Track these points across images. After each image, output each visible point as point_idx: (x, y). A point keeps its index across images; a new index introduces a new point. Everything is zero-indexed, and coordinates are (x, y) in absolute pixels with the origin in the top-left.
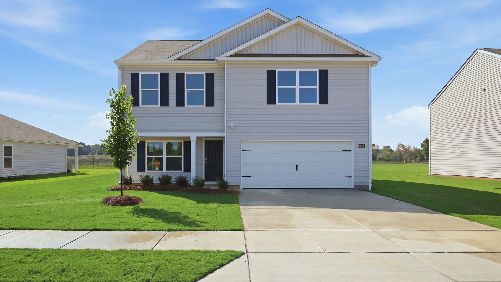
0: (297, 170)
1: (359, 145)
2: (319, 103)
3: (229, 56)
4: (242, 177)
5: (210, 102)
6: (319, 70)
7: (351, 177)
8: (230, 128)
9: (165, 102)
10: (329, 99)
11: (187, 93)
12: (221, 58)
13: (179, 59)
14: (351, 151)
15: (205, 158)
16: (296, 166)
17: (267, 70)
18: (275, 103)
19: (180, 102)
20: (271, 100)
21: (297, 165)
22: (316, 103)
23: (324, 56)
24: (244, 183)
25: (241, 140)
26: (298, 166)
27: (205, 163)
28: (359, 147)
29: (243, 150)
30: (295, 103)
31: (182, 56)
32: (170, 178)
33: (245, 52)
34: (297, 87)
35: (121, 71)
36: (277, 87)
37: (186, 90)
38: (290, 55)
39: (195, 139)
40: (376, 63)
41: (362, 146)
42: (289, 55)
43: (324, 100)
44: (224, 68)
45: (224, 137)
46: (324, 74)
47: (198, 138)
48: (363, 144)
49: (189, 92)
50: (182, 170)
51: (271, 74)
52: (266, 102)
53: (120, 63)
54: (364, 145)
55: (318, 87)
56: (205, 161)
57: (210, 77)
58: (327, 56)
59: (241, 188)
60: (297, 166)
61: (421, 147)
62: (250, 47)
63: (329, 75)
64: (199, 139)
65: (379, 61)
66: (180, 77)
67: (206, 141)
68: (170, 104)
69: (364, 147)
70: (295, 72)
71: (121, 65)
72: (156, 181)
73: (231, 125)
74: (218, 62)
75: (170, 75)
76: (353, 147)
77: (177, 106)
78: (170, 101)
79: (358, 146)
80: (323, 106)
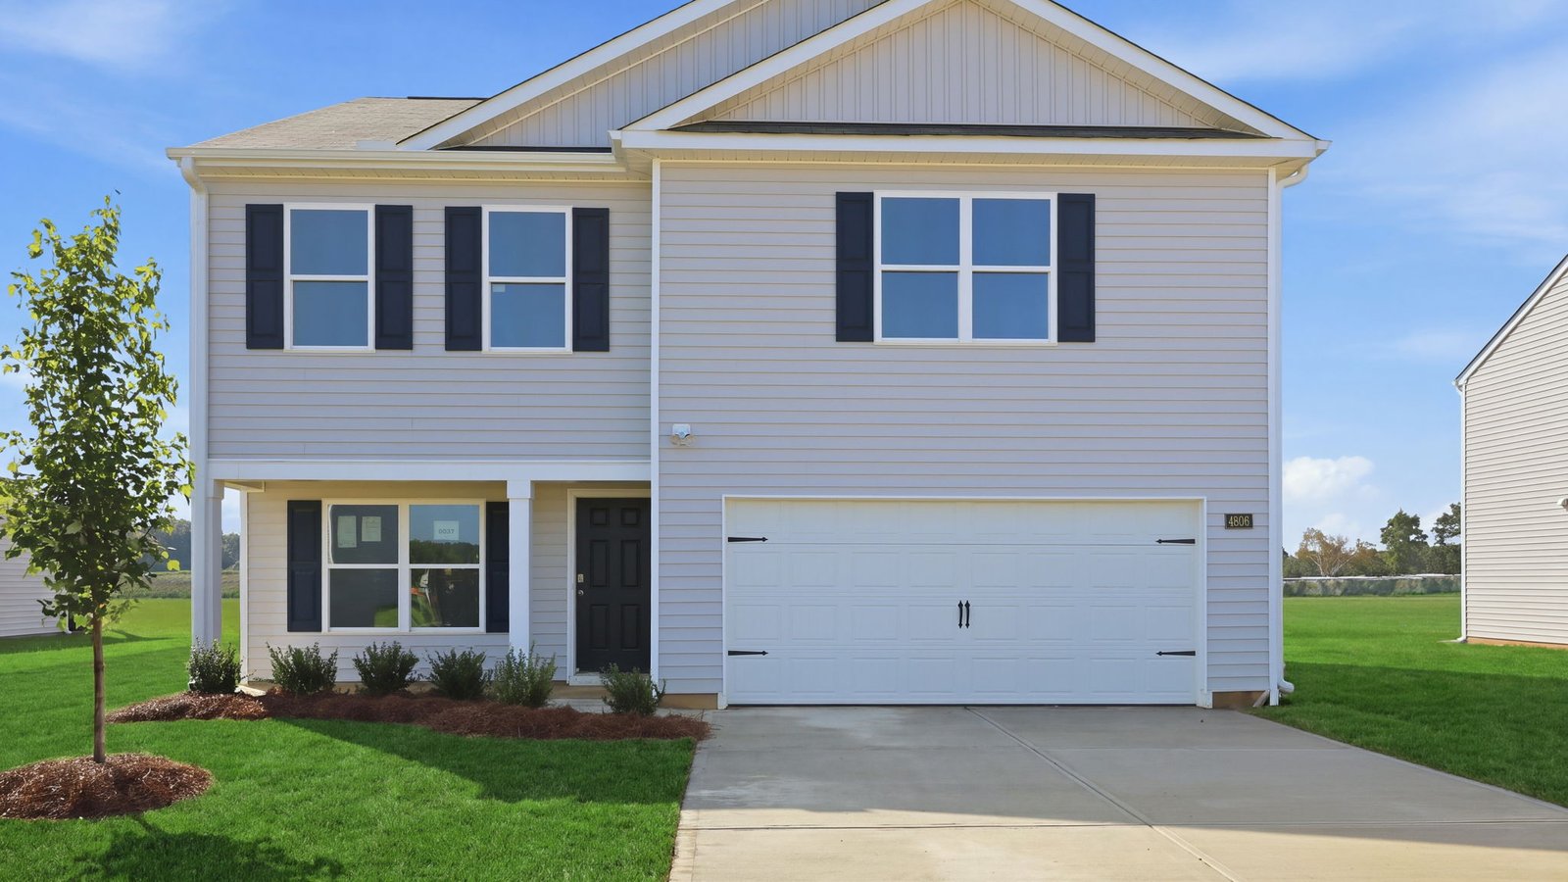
0: (964, 622)
1: (1228, 516)
2: (1060, 339)
3: (673, 129)
4: (725, 653)
5: (592, 334)
6: (1060, 195)
7: (1192, 653)
8: (673, 441)
9: (395, 333)
10: (1100, 319)
11: (494, 295)
12: (633, 139)
13: (457, 145)
14: (1192, 541)
15: (578, 572)
16: (960, 605)
17: (837, 193)
18: (870, 338)
19: (462, 334)
20: (853, 324)
21: (964, 603)
22: (1045, 335)
23: (1080, 133)
24: (735, 683)
25: (724, 496)
26: (968, 605)
27: (579, 598)
28: (1228, 526)
29: (731, 540)
30: (955, 334)
31: (471, 134)
32: (411, 661)
33: (739, 116)
34: (966, 268)
35: (204, 197)
36: (879, 267)
37: (487, 279)
38: (937, 130)
39: (527, 493)
40: (1299, 170)
41: (1239, 521)
42: (931, 131)
43: (1078, 324)
44: (650, 186)
45: (647, 485)
46: (1078, 212)
47: (538, 487)
48: (1244, 515)
49: (502, 289)
50: (477, 625)
51: (853, 210)
52: (831, 329)
53: (195, 160)
54: (1250, 516)
55: (1052, 269)
56: (579, 586)
57: (592, 225)
58: (1094, 133)
59: (722, 703)
60: (964, 608)
61: (1384, 542)
62: (761, 91)
63: (1100, 217)
64: (542, 491)
65: (1311, 160)
66: (462, 224)
67: (581, 503)
68: (418, 339)
69: (1251, 526)
70: (957, 202)
71: (198, 169)
72: (347, 675)
73: (681, 429)
74: (623, 156)
75: (417, 216)
76: (1202, 524)
77: (446, 349)
78: (418, 326)
79: (1223, 522)
80: (1076, 350)
